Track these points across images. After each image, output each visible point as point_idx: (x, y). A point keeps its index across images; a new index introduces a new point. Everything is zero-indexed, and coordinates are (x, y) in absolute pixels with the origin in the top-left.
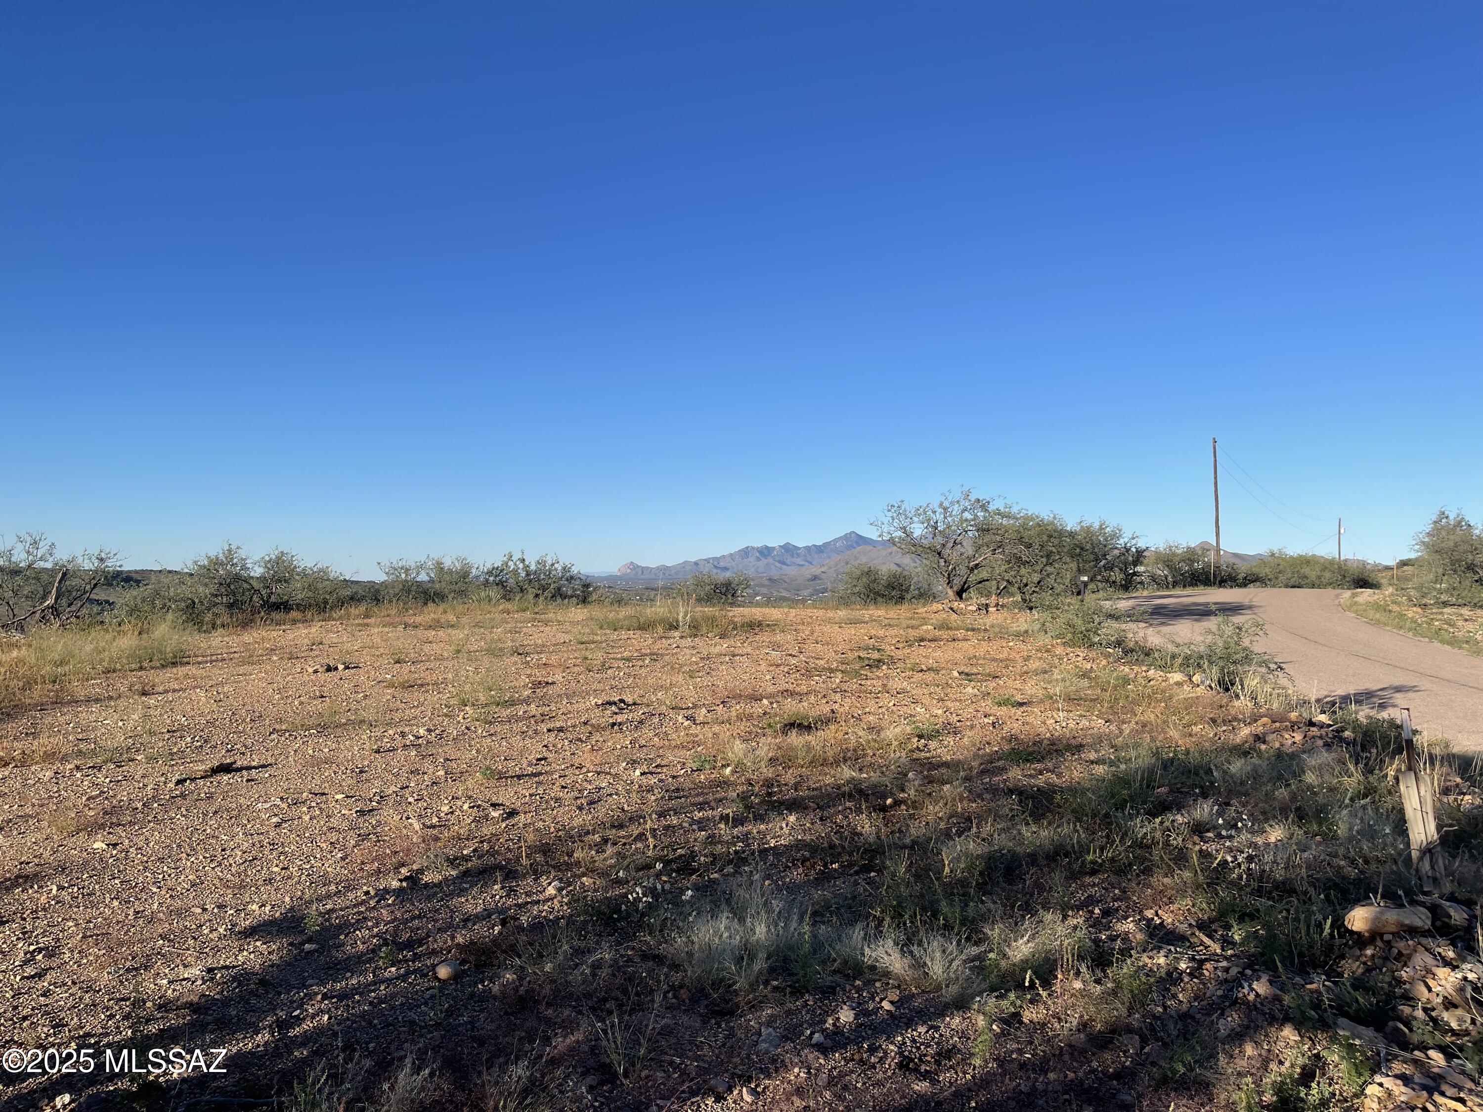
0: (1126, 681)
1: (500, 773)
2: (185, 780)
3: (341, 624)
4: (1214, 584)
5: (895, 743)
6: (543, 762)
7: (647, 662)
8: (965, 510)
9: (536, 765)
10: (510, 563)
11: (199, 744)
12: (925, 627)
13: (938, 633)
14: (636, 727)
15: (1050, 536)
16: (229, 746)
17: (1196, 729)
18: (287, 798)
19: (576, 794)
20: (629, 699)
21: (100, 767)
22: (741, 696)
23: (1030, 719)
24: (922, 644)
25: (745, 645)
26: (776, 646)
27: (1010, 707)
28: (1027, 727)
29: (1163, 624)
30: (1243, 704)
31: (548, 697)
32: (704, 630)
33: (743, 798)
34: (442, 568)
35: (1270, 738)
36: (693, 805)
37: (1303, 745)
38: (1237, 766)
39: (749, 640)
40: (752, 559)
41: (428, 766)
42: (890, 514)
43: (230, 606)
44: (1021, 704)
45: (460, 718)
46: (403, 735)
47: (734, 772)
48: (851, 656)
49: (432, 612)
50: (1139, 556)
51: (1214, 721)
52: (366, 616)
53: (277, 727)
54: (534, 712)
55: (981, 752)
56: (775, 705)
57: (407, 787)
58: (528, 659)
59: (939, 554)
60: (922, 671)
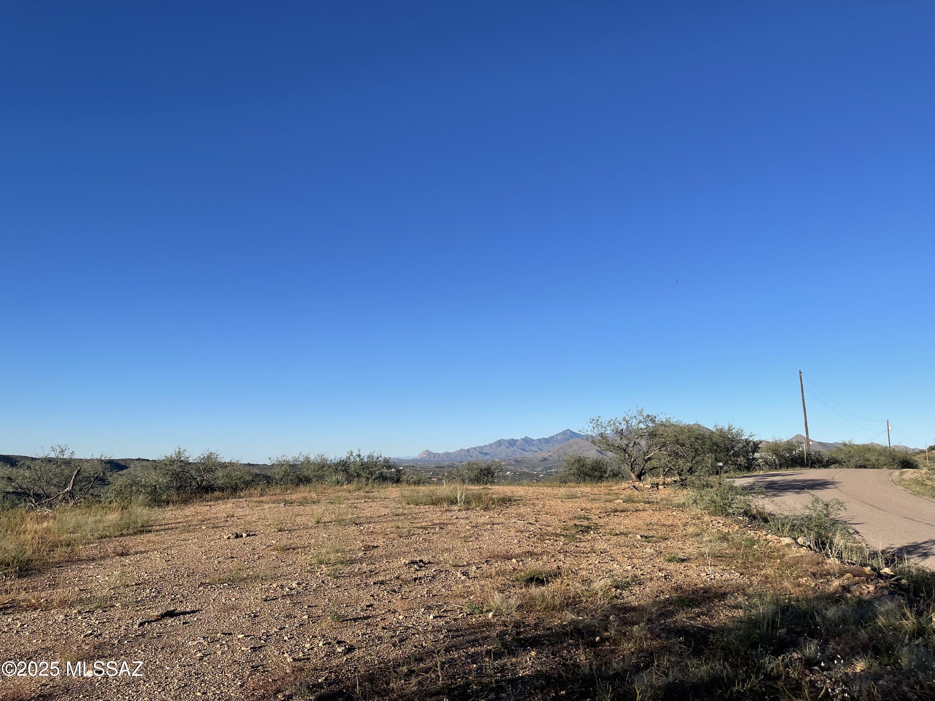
0: (753, 542)
1: (344, 616)
2: (144, 623)
3: (246, 501)
4: (808, 465)
5: (600, 593)
6: (370, 608)
7: (437, 530)
8: (640, 422)
9: (366, 610)
10: (351, 457)
11: (154, 594)
12: (617, 501)
13: (626, 505)
14: (430, 581)
15: (696, 438)
16: (173, 596)
17: (803, 580)
18: (208, 637)
19: (391, 633)
20: (426, 560)
21: (93, 611)
22: (498, 556)
23: (690, 573)
24: (616, 514)
25: (500, 516)
26: (520, 517)
27: (676, 563)
28: (688, 579)
29: (775, 495)
30: (833, 562)
31: (374, 557)
32: (474, 505)
33: (501, 635)
34: (309, 461)
35: (854, 588)
36: (468, 642)
37: (875, 594)
38: (832, 612)
39: (503, 512)
40: (504, 447)
41: (297, 612)
42: (592, 425)
43: (178, 489)
44: (683, 561)
45: (318, 574)
46: (282, 587)
47: (494, 616)
48: (571, 523)
49: (302, 492)
50: (756, 447)
51: (814, 574)
52: (262, 495)
53: (204, 581)
54: (365, 569)
55: (657, 599)
56: (521, 563)
57: (284, 628)
58: (362, 528)
59: (625, 450)
60: (616, 534)
